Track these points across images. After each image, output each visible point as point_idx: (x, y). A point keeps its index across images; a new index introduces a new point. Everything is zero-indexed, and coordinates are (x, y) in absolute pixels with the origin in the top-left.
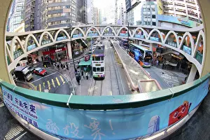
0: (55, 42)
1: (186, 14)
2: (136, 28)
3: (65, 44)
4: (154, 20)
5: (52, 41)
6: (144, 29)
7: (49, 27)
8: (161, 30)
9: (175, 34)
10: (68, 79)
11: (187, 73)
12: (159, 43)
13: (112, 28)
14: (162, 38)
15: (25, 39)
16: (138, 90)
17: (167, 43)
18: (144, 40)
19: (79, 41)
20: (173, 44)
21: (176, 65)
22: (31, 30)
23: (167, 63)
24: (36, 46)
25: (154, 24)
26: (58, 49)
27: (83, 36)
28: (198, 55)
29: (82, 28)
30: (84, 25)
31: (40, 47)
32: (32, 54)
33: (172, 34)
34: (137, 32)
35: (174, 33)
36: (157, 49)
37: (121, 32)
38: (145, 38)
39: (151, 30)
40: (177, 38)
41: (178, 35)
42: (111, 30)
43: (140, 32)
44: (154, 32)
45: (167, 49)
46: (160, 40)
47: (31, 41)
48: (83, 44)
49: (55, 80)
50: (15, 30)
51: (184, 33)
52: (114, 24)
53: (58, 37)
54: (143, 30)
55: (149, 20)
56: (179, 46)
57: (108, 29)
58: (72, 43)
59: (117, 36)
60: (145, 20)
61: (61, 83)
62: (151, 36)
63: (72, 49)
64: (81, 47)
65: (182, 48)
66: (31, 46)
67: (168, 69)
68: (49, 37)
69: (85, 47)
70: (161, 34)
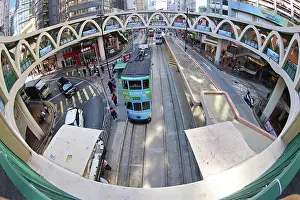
0: (79, 38)
1: (274, 7)
2: (198, 16)
3: (95, 40)
4: (225, 7)
5: (75, 38)
6: (211, 18)
7: (71, 19)
8: (235, 23)
9: (256, 31)
10: (101, 89)
11: (271, 86)
12: (232, 40)
13: (163, 15)
14: (236, 33)
15: (35, 41)
16: (201, 105)
17: (243, 40)
18: (209, 33)
19: (115, 34)
20: (253, 44)
21: (254, 73)
22: (45, 26)
23: (243, 68)
24: (53, 47)
25: (225, 12)
26: (84, 47)
27: (120, 27)
28: (290, 67)
29: (118, 16)
30: (122, 12)
31: (58, 48)
32: (47, 59)
33: (251, 29)
34: (200, 22)
35: (255, 28)
36: (229, 48)
37: (176, 20)
38: (211, 30)
39: (220, 20)
40: (259, 36)
41: (260, 32)
42: (161, 18)
43: (204, 22)
44: (225, 24)
45: (243, 48)
46: (233, 36)
47: (45, 42)
48: (120, 38)
49: (81, 92)
50: (22, 31)
51: (270, 31)
52: (165, 9)
53: (84, 30)
54: (208, 19)
55: (218, 6)
56: (261, 48)
57: (157, 17)
58: (105, 37)
59: (170, 26)
60: (213, 6)
61: (91, 96)
62: (221, 28)
63: (106, 46)
64: (118, 42)
65: (265, 51)
66: (45, 49)
67: (243, 78)
68: (71, 33)
69: (123, 42)
70: (235, 28)
